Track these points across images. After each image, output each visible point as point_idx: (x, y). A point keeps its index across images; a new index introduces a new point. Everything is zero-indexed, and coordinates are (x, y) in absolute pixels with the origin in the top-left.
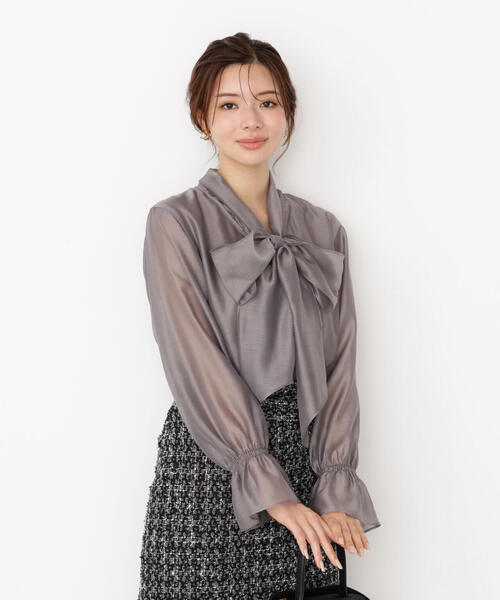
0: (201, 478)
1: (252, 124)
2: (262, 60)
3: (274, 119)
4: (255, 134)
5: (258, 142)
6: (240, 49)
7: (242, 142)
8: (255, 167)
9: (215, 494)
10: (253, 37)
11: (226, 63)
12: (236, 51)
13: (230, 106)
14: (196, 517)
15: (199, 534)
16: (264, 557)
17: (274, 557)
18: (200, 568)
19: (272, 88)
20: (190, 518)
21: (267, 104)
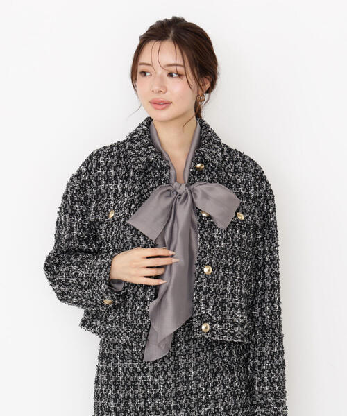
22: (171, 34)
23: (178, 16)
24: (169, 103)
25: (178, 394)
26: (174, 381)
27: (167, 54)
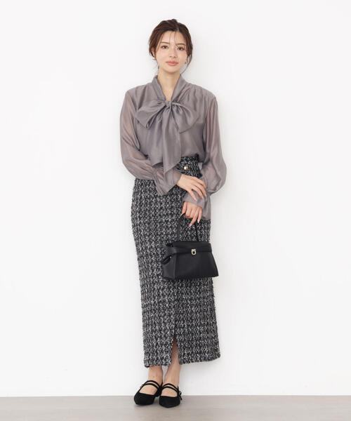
2: (181, 31)
3: (182, 55)
4: (174, 60)
5: (175, 63)
6: (173, 25)
8: (172, 74)
10: (178, 22)
11: (166, 30)
12: (171, 26)
13: (165, 47)
19: (183, 42)
21: (180, 49)
25: (172, 207)
26: (171, 200)
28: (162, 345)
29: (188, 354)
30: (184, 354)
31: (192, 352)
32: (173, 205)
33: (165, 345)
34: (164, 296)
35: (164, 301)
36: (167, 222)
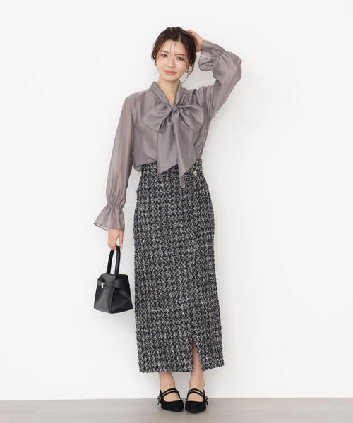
0: (150, 202)
1: (171, 65)
7: (167, 71)
9: (156, 209)
14: (149, 218)
15: (151, 225)
16: (179, 233)
17: (184, 233)
18: (152, 238)
20: (147, 219)
22: (180, 38)
23: (181, 27)
24: (176, 73)
27: (174, 48)
28: (181, 352)
29: (210, 360)
30: (206, 360)
31: (213, 358)
32: (184, 210)
33: (185, 352)
34: (180, 305)
35: (180, 310)
36: (179, 228)
